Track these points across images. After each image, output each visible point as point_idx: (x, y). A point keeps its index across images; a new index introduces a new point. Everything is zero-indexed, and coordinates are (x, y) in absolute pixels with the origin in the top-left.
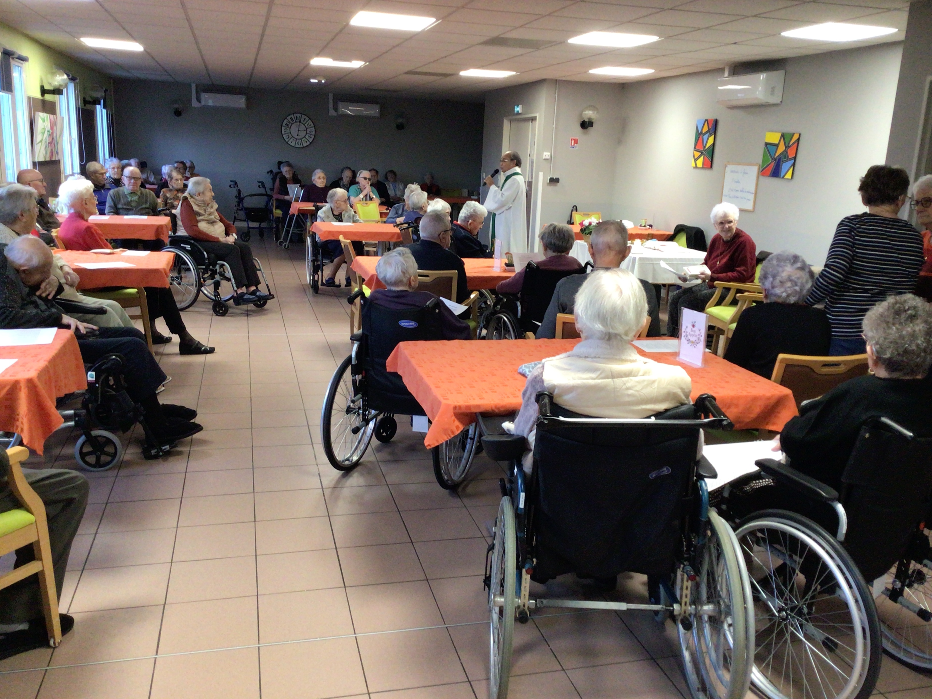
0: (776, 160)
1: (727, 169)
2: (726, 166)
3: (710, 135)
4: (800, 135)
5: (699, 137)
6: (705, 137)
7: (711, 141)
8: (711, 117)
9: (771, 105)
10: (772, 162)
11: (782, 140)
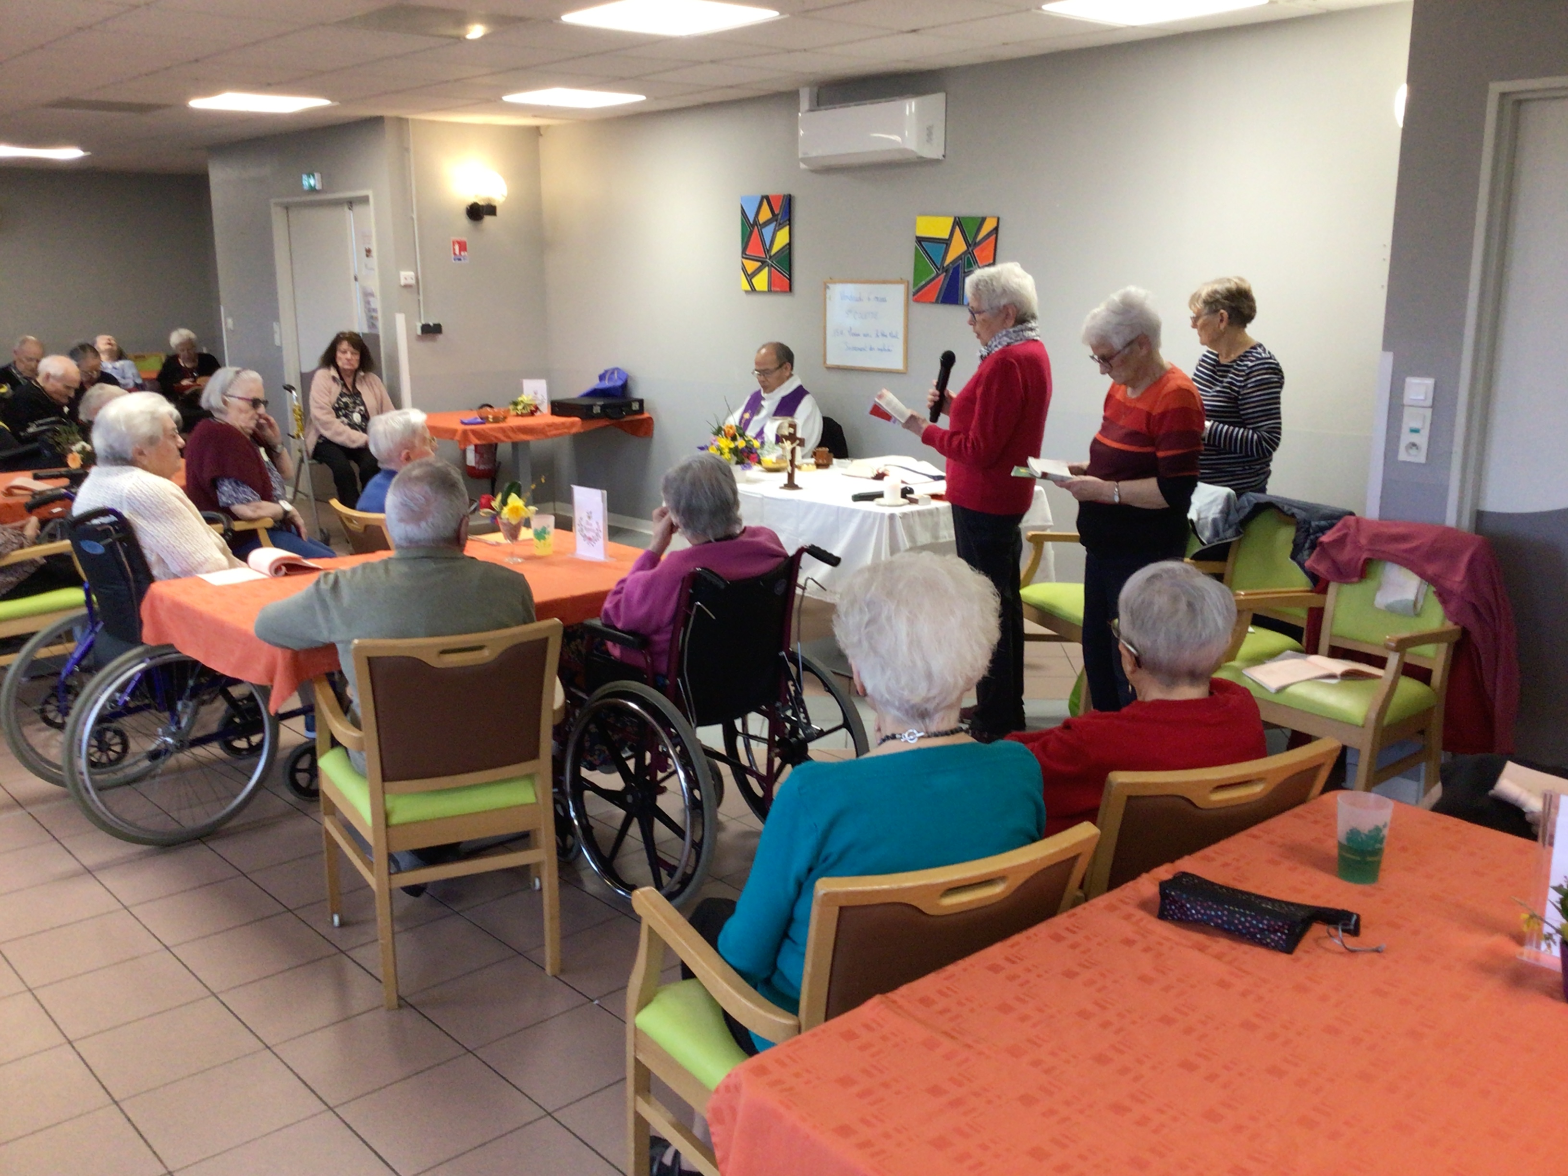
0: (947, 271)
1: (829, 292)
2: (826, 287)
3: (780, 226)
4: (998, 219)
5: (751, 232)
6: (768, 232)
7: (782, 239)
8: (776, 190)
9: (922, 162)
10: (938, 275)
11: (957, 230)
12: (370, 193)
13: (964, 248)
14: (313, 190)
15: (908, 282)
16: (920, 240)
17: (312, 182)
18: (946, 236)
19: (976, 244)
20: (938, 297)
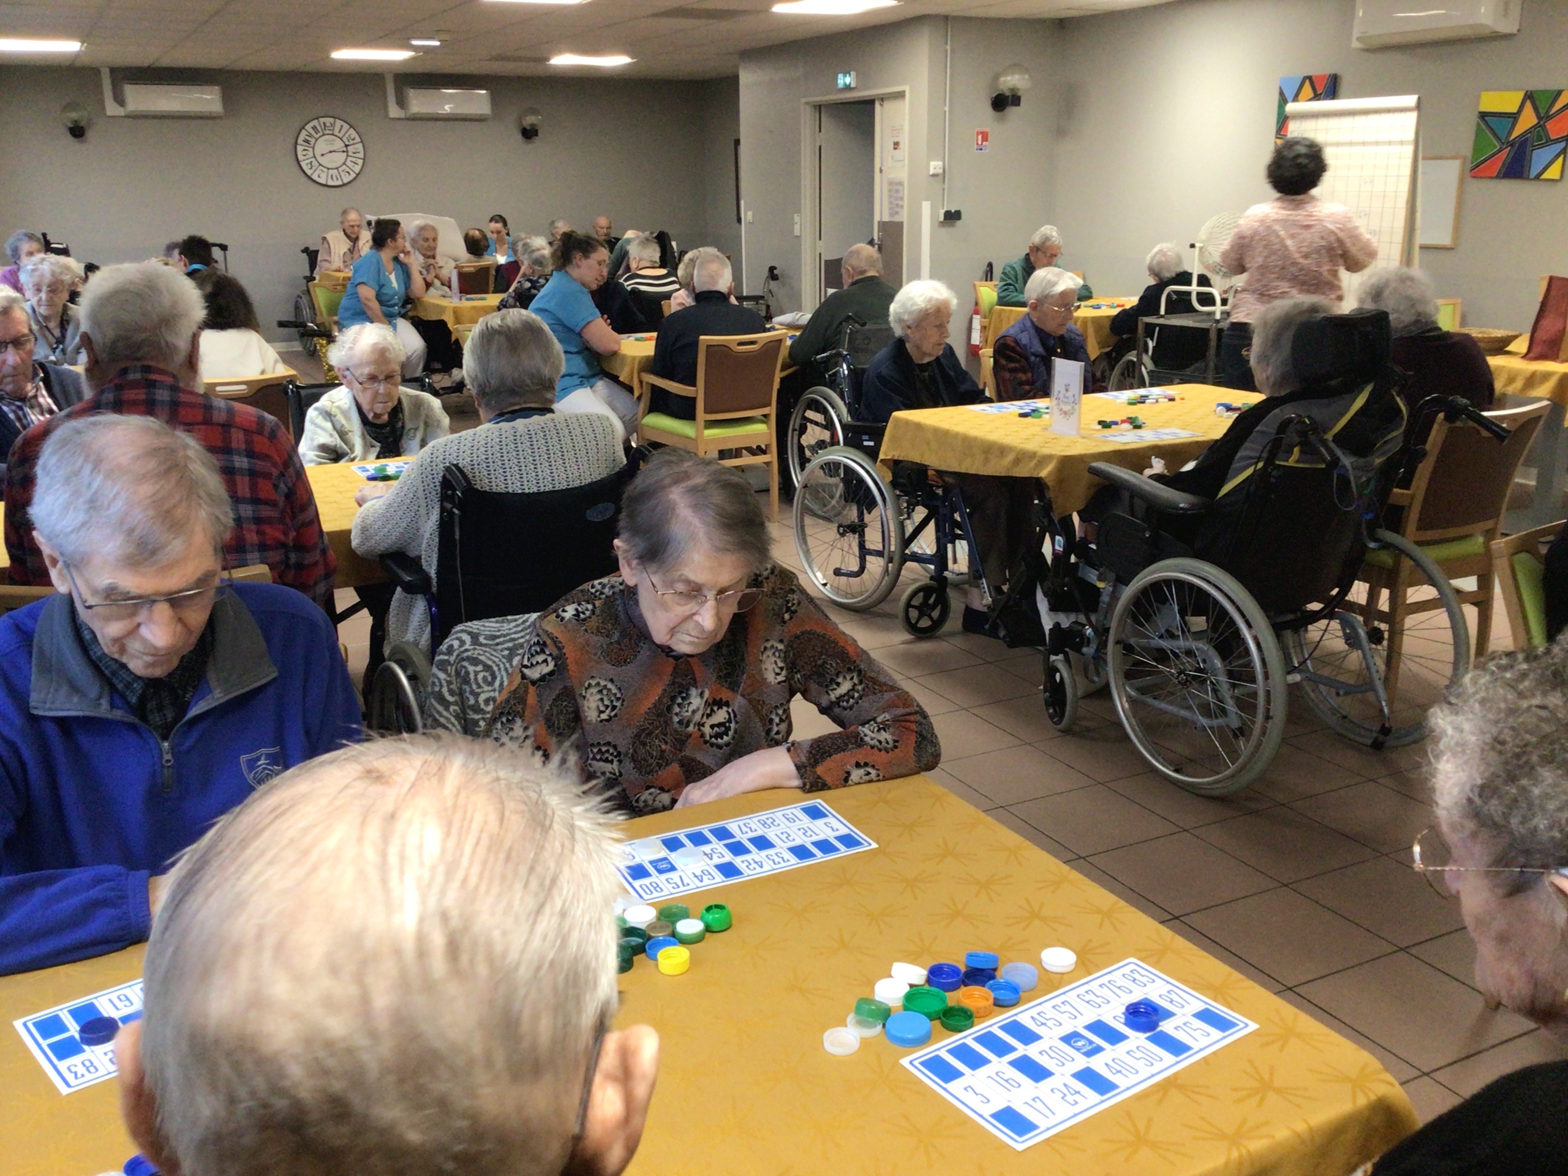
0: (1512, 145)
8: (1320, 71)
9: (1497, 37)
10: (1500, 151)
11: (1528, 104)
12: (906, 88)
13: (1535, 121)
14: (848, 88)
15: (1465, 158)
16: (1483, 115)
17: (848, 80)
18: (1514, 110)
19: (1549, 117)
20: (1499, 172)
